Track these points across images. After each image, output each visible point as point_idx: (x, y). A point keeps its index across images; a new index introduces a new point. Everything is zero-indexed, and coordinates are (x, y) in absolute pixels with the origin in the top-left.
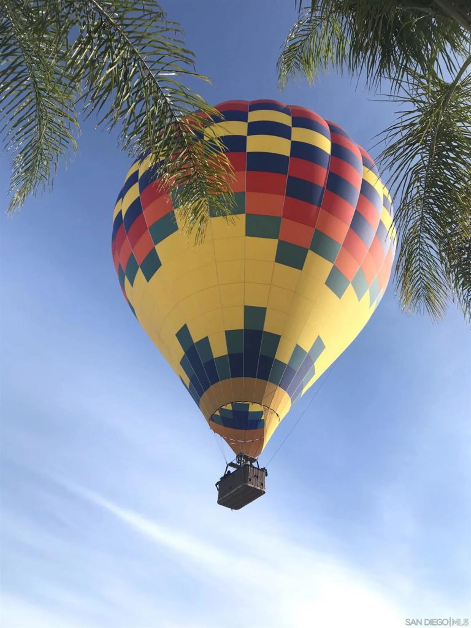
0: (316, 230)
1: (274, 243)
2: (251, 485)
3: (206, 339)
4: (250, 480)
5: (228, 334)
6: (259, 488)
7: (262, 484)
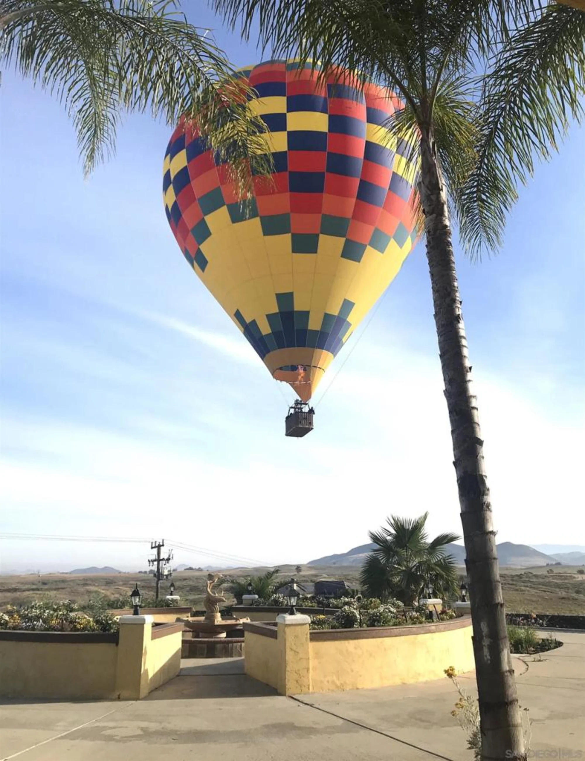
0: (323, 215)
1: (288, 237)
2: (301, 426)
3: (254, 321)
4: (300, 422)
5: (268, 316)
6: (307, 427)
7: (310, 423)
